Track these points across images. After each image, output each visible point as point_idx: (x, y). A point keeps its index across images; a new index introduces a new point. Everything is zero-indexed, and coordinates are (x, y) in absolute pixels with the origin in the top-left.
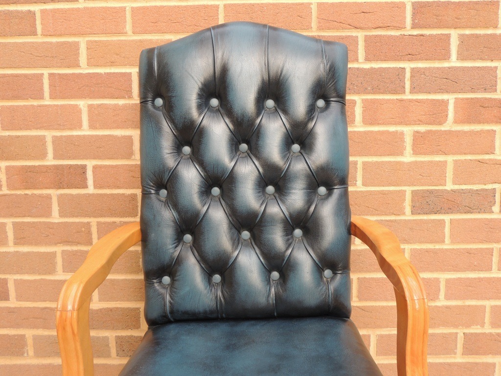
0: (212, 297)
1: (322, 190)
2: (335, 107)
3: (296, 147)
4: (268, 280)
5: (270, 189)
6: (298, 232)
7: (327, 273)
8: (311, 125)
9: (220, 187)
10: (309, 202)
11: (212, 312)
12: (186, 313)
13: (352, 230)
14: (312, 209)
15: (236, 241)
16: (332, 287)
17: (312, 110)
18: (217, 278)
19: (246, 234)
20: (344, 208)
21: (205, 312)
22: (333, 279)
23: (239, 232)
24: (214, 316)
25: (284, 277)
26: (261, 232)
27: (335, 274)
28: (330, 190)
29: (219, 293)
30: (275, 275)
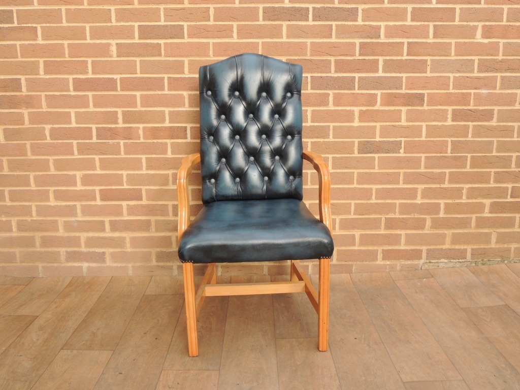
0: (236, 188)
1: (289, 137)
2: (295, 96)
3: (277, 116)
4: (263, 180)
5: (264, 136)
6: (277, 158)
7: (291, 177)
8: (284, 105)
9: (240, 135)
10: (283, 142)
11: (235, 196)
12: (223, 196)
13: (303, 156)
14: (284, 146)
15: (248, 162)
16: (293, 186)
17: (284, 98)
18: (238, 179)
19: (252, 158)
20: (300, 146)
21: (232, 196)
22: (294, 180)
23: (249, 158)
24: (236, 198)
25: (270, 179)
26: (260, 157)
27: (295, 178)
28: (293, 137)
29: (239, 188)
30: (266, 178)
